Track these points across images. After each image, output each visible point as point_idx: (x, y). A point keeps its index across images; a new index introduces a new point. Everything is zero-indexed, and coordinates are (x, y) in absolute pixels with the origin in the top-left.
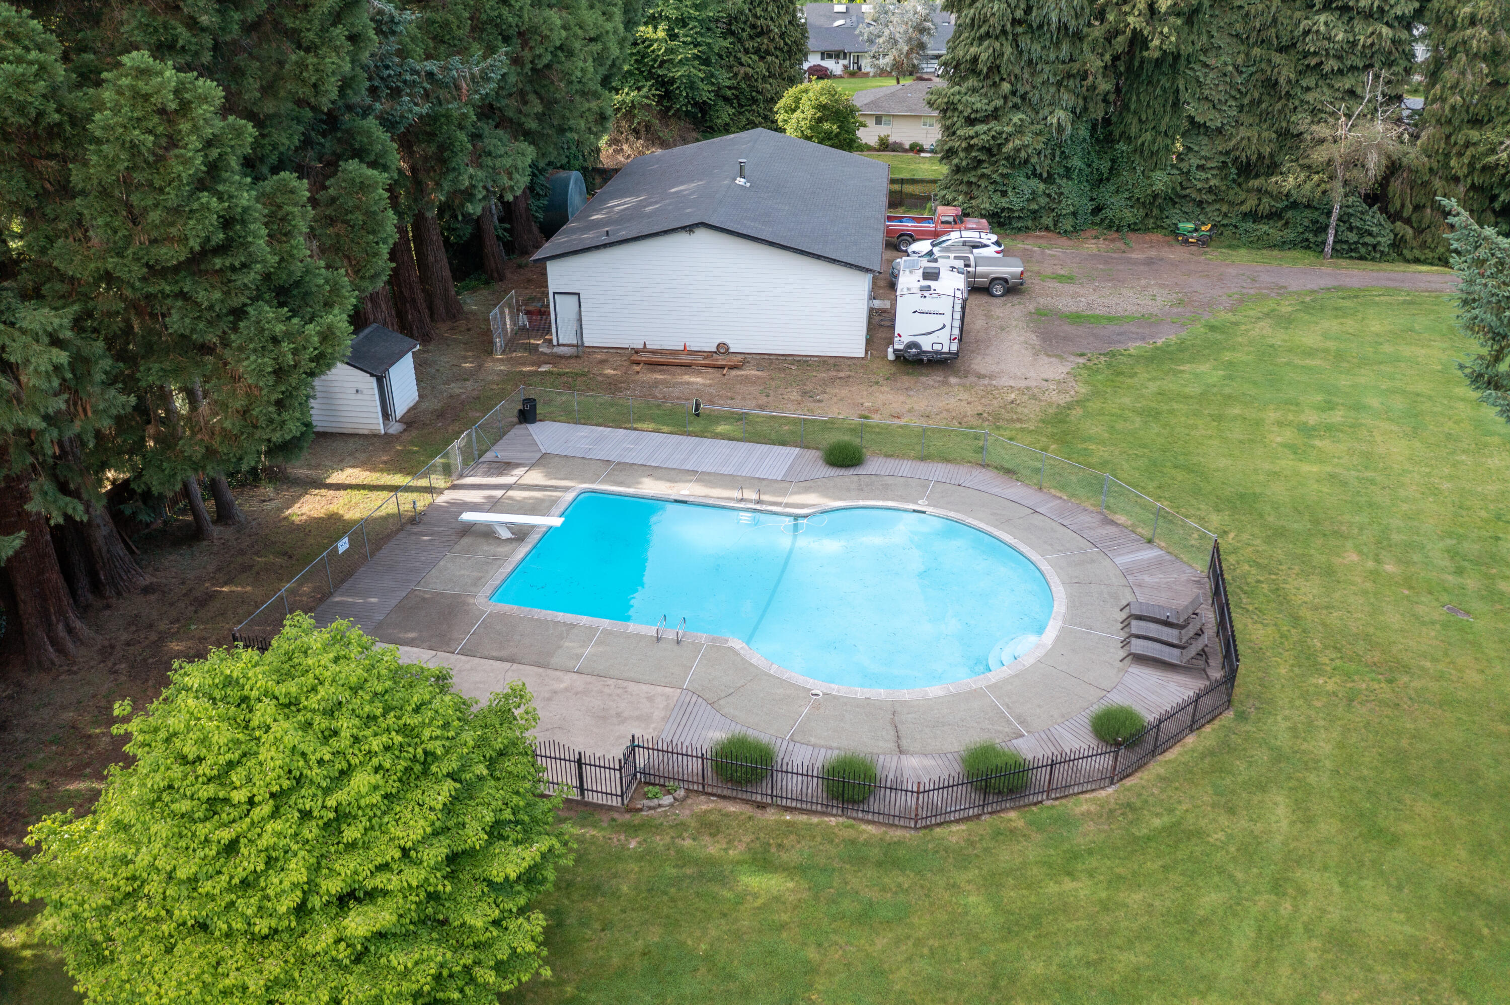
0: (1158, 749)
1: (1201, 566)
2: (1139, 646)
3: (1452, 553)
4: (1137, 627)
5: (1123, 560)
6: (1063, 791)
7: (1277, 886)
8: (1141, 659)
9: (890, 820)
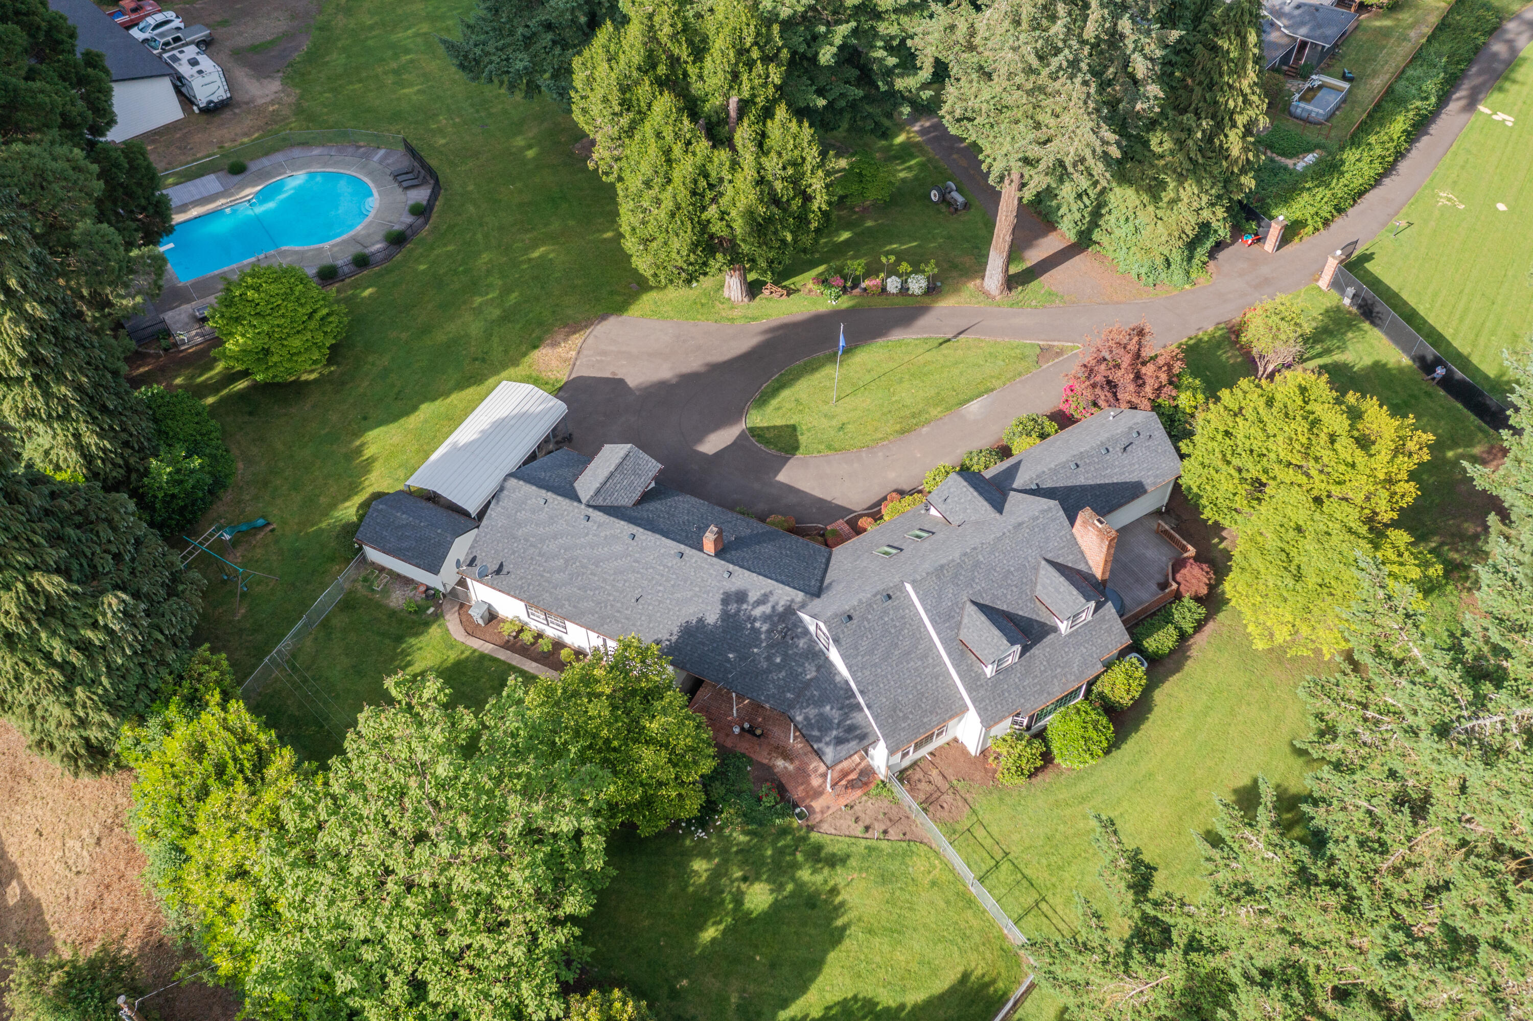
0: (431, 209)
1: (401, 149)
2: (405, 184)
3: (472, 105)
4: (400, 178)
5: (377, 158)
6: (415, 233)
7: (481, 225)
8: (407, 188)
9: (377, 264)
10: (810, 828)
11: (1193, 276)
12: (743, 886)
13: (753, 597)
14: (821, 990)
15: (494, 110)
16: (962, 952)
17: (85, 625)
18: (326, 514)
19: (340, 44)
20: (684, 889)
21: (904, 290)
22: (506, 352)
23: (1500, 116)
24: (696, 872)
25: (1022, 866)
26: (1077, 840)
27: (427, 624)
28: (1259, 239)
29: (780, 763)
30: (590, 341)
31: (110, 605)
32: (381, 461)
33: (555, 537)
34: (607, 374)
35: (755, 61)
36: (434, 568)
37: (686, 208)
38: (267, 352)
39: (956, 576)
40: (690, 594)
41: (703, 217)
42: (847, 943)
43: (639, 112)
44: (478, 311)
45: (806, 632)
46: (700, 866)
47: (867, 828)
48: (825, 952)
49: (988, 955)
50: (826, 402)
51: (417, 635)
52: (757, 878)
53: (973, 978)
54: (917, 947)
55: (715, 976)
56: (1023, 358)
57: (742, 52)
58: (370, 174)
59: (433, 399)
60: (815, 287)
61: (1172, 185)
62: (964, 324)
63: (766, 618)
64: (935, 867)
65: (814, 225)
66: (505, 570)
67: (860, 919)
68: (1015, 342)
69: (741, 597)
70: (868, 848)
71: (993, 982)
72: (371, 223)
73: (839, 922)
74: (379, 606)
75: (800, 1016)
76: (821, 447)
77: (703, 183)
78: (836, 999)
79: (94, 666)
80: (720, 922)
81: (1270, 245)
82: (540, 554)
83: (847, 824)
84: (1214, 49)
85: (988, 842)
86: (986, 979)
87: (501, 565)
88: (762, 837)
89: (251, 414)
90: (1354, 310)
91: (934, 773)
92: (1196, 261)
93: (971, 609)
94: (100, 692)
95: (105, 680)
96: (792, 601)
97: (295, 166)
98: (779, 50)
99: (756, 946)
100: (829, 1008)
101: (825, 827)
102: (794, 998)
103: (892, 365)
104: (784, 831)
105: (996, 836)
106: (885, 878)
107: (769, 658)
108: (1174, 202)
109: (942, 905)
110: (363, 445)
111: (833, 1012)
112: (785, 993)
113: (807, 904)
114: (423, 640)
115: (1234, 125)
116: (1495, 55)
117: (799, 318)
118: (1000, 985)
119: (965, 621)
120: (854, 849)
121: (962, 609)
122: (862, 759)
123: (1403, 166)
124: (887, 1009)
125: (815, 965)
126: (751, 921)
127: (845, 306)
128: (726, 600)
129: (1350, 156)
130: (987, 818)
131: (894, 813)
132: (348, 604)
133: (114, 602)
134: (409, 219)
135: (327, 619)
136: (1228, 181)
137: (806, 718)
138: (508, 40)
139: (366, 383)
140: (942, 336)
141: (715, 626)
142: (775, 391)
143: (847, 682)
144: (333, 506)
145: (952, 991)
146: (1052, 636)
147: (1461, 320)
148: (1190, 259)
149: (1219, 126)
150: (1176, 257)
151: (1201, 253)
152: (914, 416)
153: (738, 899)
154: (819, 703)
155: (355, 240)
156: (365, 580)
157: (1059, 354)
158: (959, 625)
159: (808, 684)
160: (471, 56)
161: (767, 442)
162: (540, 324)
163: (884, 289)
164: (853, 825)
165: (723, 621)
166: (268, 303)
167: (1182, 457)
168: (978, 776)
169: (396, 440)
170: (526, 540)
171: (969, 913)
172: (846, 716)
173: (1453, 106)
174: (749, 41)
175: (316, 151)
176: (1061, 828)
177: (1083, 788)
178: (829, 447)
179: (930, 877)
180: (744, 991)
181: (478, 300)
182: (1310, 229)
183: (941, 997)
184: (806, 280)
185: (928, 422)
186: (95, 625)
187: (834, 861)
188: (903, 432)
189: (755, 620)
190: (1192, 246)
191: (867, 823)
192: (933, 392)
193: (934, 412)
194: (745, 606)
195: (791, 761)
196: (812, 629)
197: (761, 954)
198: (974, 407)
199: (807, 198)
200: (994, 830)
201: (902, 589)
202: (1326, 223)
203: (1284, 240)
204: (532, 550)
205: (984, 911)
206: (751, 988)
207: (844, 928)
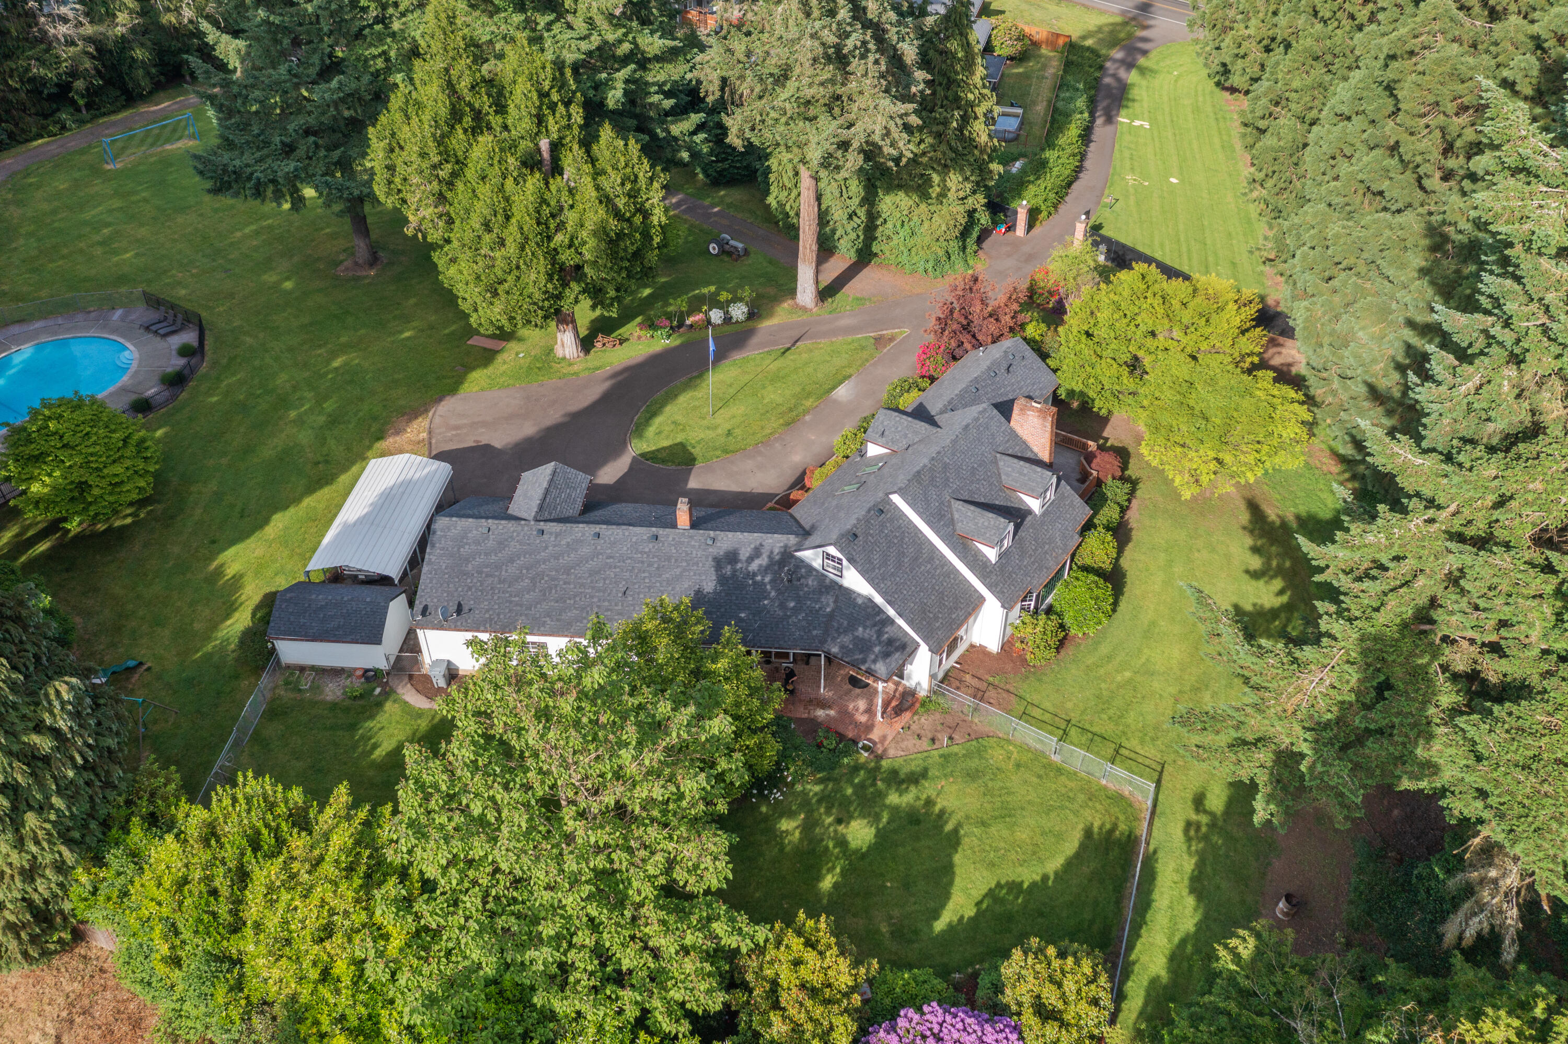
0: (203, 347)
1: (143, 304)
2: (161, 332)
4: (153, 329)
5: (115, 317)
6: (193, 371)
7: (266, 351)
8: (165, 335)
9: (162, 404)
10: (879, 758)
11: (971, 262)
12: (841, 828)
13: (744, 554)
14: (965, 890)
15: (231, 257)
16: (1076, 813)
17: (26, 731)
18: (208, 638)
19: (23, 231)
20: (782, 850)
21: (728, 320)
22: (349, 449)
23: (1137, 123)
24: (787, 832)
25: (1087, 726)
26: (1122, 691)
27: (379, 705)
28: (1011, 228)
29: (820, 713)
30: (437, 420)
31: (58, 693)
32: (250, 574)
33: (511, 560)
34: (469, 443)
35: (556, 104)
36: (374, 637)
37: (534, 240)
38: (83, 487)
39: (933, 479)
40: (678, 571)
41: (552, 245)
42: (966, 841)
43: (457, 162)
44: (300, 422)
45: (810, 569)
46: (788, 825)
47: (933, 740)
48: (950, 856)
49: (1098, 806)
50: (704, 418)
51: (372, 717)
52: (851, 817)
53: (1096, 830)
54: (1032, 822)
55: (854, 915)
56: (863, 348)
57: (543, 95)
58: (113, 331)
59: (286, 507)
60: (643, 333)
61: (936, 178)
62: (796, 334)
63: (765, 570)
64: (1011, 753)
65: (657, 240)
66: (466, 608)
67: (968, 817)
68: (850, 338)
69: (732, 557)
70: (941, 756)
71: (1115, 827)
72: (136, 372)
73: (949, 827)
74: (313, 704)
75: (955, 919)
76: (718, 453)
77: (546, 211)
78: (983, 892)
79: (42, 786)
80: (834, 868)
81: (1020, 230)
82: (500, 582)
83: (911, 743)
84: (944, 53)
85: (1047, 717)
86: (1108, 826)
87: (460, 605)
88: (836, 781)
89: (67, 570)
90: (1109, 264)
91: (968, 678)
92: (968, 250)
93: (957, 505)
94: (53, 817)
95: (56, 801)
96: (786, 546)
97: (19, 340)
98: (574, 92)
99: (882, 875)
100: (978, 904)
101: (891, 752)
102: (943, 906)
103: (747, 378)
104: (856, 768)
105: (1051, 709)
106: (973, 776)
107: (782, 606)
108: (943, 195)
109: (1035, 780)
110: (222, 565)
111: (984, 906)
112: (932, 904)
113: (911, 823)
114: (382, 718)
115: (976, 118)
116: (1108, 85)
117: (640, 359)
118: (1122, 827)
119: (956, 516)
120: (930, 761)
121: (950, 506)
122: (897, 684)
123: (1087, 164)
124: (1034, 884)
125: (947, 870)
126: (864, 856)
127: (678, 342)
128: (718, 563)
129: (1050, 155)
130: (1035, 698)
131: (949, 720)
132: (274, 712)
133: (63, 689)
134: (182, 362)
135: (256, 732)
136: (982, 169)
137: (842, 647)
138: (265, 151)
139: (198, 511)
140: (782, 347)
141: (715, 592)
142: (647, 421)
143: (870, 600)
144: (214, 626)
145: (1083, 847)
146: (1029, 518)
147: (1190, 259)
148: (964, 248)
149: (965, 120)
150: (954, 246)
151: (971, 241)
152: (791, 410)
153: (842, 843)
154: (851, 628)
155: (124, 390)
156: (287, 683)
157: (892, 339)
158: (952, 521)
159: (831, 616)
160: (231, 168)
161: (663, 461)
162: (375, 419)
163: (709, 322)
164: (918, 742)
165: (722, 585)
166: (75, 432)
167: (1055, 371)
168: (1009, 667)
169: (259, 553)
170: (480, 572)
171: (1063, 778)
172: (880, 633)
173: (1099, 121)
174: (546, 85)
175: (39, 324)
176: (1103, 685)
177: (1104, 649)
178: (726, 451)
179: (1012, 762)
180: (891, 918)
181: (293, 414)
182: (1044, 214)
183: (1077, 855)
184: (632, 329)
185: (807, 412)
186: (39, 728)
187: (915, 778)
188: (787, 424)
189: (755, 574)
190: (964, 234)
191: (930, 736)
192: (798, 389)
193: (809, 403)
194: (739, 566)
195: (830, 707)
196: (817, 564)
197: (891, 880)
198: (842, 392)
199: (646, 214)
200: (1047, 705)
201: (890, 503)
202: (1055, 207)
203: (1030, 226)
204: (490, 580)
205: (1075, 774)
206: (896, 912)
207: (956, 831)
